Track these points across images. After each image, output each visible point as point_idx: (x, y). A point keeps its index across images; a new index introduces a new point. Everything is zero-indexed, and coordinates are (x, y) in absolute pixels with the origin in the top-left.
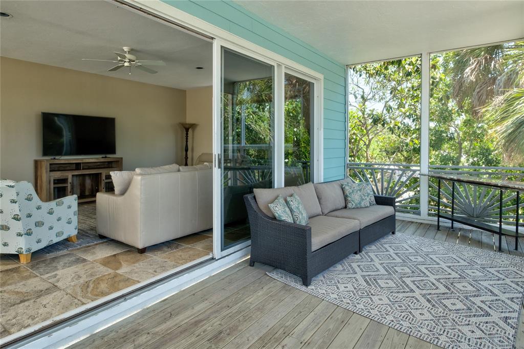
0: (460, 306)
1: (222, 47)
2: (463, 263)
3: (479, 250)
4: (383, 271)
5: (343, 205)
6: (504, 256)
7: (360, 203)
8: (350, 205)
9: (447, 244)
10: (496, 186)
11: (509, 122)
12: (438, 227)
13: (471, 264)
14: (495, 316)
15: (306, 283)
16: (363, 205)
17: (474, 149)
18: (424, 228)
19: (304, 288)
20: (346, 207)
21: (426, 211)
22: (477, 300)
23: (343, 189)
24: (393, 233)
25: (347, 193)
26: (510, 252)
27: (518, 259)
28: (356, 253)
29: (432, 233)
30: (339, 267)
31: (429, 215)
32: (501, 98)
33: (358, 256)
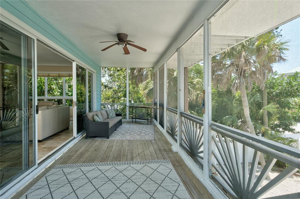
0: (144, 134)
1: (77, 64)
2: (141, 128)
3: (144, 125)
4: (125, 133)
5: (107, 117)
6: (149, 125)
7: (112, 116)
8: (109, 117)
9: (136, 125)
10: (147, 108)
11: (147, 90)
12: (132, 122)
13: (143, 128)
14: (150, 134)
15: (108, 138)
16: (113, 117)
17: (135, 97)
18: (129, 123)
19: (108, 139)
20: (108, 118)
21: (128, 118)
22: (147, 133)
23: (107, 112)
24: (121, 125)
25: (108, 113)
26: (150, 125)
27: (152, 125)
28: (115, 131)
29: (131, 123)
30: (113, 134)
31: (129, 119)
32: (145, 82)
33: (116, 131)
